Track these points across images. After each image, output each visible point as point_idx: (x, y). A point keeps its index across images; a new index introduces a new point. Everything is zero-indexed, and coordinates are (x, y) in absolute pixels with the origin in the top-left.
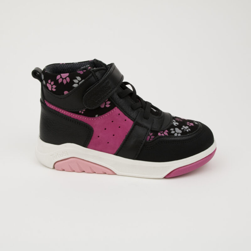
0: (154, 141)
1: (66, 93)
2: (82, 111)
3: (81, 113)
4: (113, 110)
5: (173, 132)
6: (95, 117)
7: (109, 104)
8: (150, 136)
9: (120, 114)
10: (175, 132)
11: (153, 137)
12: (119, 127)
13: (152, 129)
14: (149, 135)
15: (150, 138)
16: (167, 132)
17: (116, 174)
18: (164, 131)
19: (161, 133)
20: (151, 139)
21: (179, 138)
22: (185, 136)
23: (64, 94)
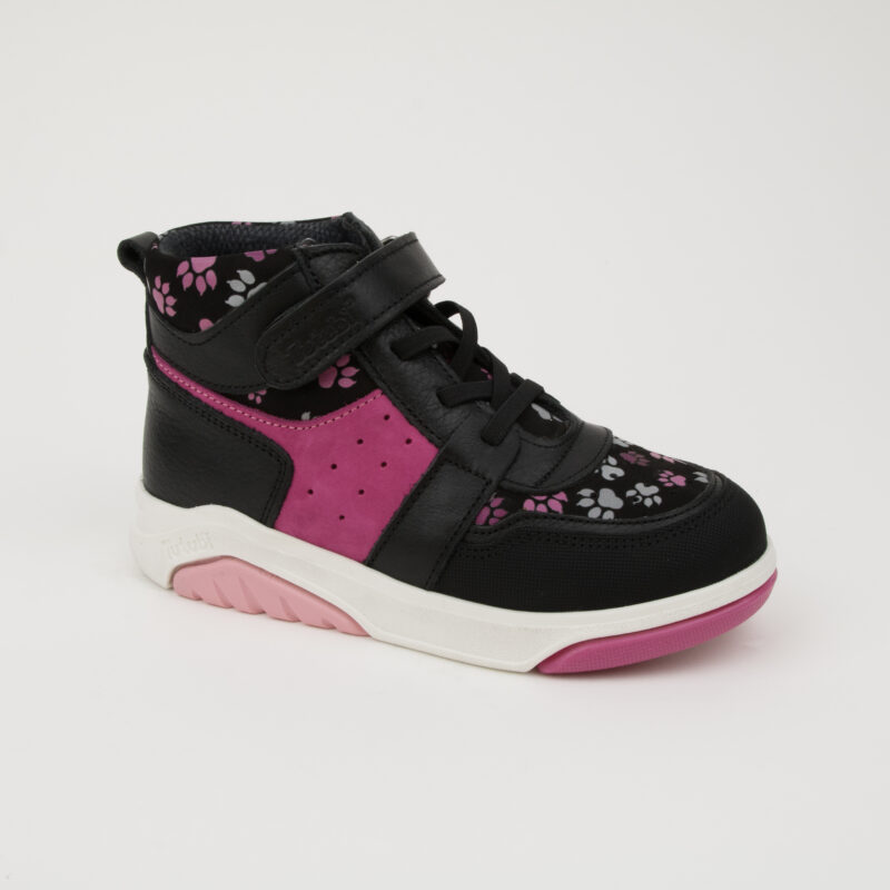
0: (502, 527)
1: (205, 324)
2: (256, 395)
3: (254, 401)
4: (364, 399)
5: (585, 503)
6: (299, 418)
7: (353, 378)
8: (492, 510)
9: (391, 419)
10: (596, 505)
11: (500, 513)
12: (384, 464)
13: (506, 484)
14: (488, 504)
15: (491, 516)
16: (562, 502)
17: (368, 636)
18: (550, 495)
19: (537, 503)
20: (492, 521)
21: (604, 527)
22: (629, 523)
23: (198, 329)
